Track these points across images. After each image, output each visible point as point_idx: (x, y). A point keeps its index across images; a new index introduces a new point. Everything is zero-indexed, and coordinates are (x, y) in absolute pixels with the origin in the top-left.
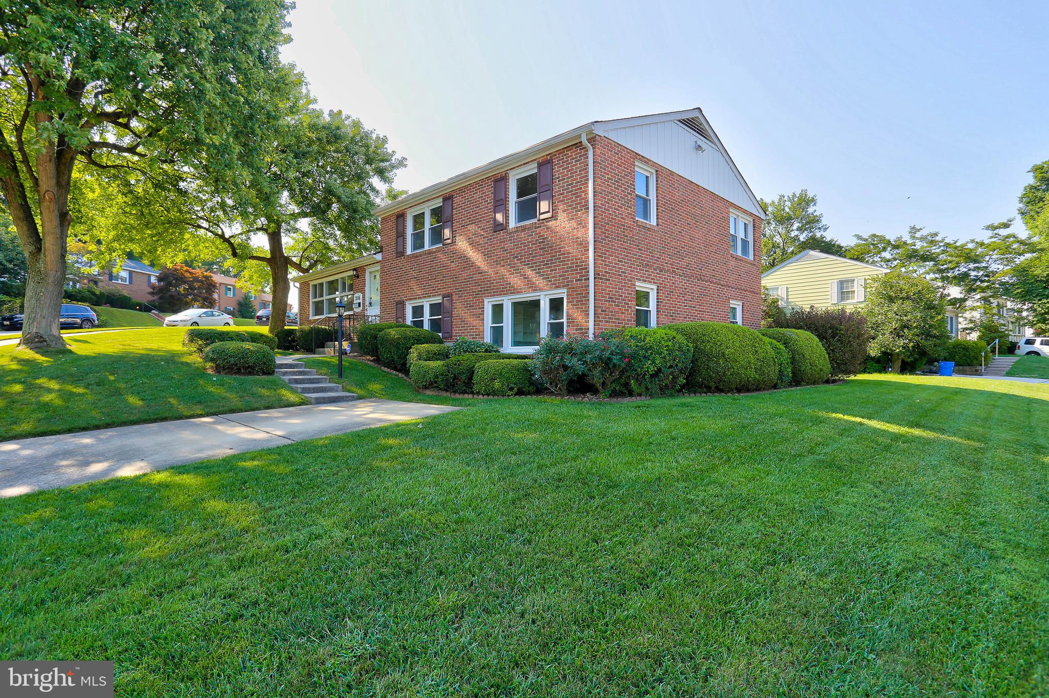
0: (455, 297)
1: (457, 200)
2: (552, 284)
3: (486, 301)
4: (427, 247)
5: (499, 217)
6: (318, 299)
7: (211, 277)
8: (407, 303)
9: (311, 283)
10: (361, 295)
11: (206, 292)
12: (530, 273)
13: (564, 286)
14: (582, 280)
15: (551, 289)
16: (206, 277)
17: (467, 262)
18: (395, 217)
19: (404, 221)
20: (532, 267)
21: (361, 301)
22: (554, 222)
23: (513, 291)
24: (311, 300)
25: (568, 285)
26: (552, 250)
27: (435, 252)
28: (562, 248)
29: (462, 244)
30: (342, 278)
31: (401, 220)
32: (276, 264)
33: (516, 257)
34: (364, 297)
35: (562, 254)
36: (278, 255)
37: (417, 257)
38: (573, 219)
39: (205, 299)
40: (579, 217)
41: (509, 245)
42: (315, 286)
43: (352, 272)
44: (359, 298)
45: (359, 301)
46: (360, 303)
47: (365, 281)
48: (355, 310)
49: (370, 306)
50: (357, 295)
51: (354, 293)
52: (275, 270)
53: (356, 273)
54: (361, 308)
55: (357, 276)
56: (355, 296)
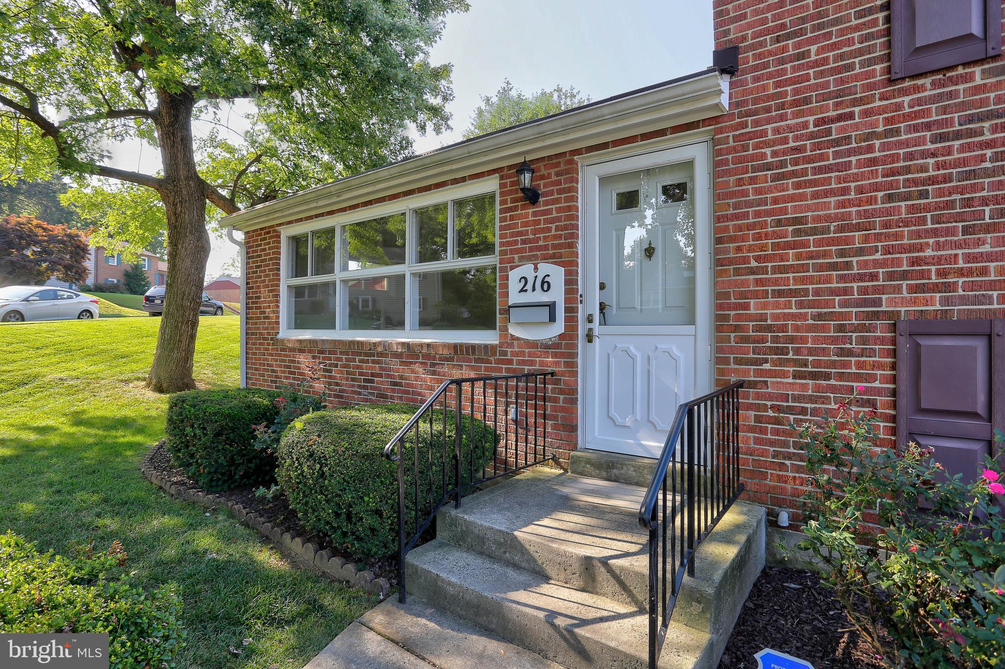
6: (310, 279)
7: (77, 236)
9: (286, 233)
10: (557, 274)
11: (71, 257)
16: (70, 236)
21: (557, 294)
24: (286, 281)
30: (420, 213)
32: (178, 193)
34: (571, 282)
36: (183, 173)
39: (68, 268)
42: (298, 242)
43: (490, 185)
44: (546, 285)
45: (545, 298)
46: (552, 306)
47: (571, 215)
48: (513, 331)
49: (604, 322)
50: (527, 270)
51: (509, 264)
52: (175, 205)
53: (526, 179)
54: (559, 328)
55: (532, 196)
56: (514, 276)
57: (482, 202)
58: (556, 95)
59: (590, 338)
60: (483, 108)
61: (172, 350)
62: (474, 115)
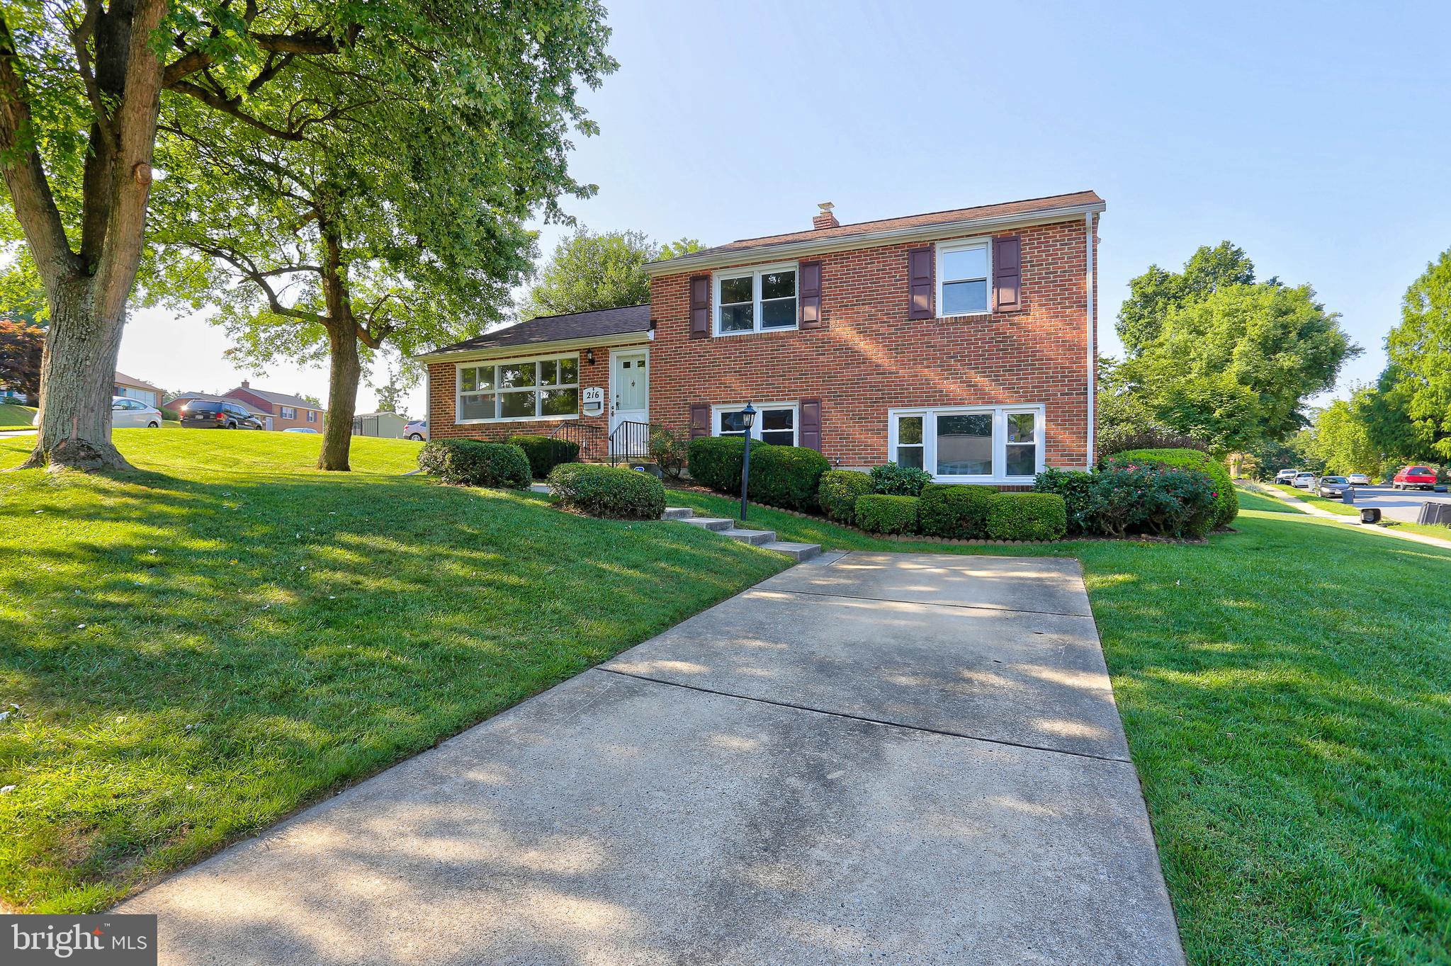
0: (825, 403)
1: (831, 269)
2: (1021, 397)
3: (891, 412)
4: (758, 327)
5: (921, 300)
6: (478, 393)
8: (713, 408)
9: (459, 367)
10: (601, 391)
12: (979, 379)
13: (1039, 400)
14: (1072, 394)
15: (1018, 402)
17: (853, 357)
18: (685, 281)
19: (709, 287)
20: (985, 372)
21: (601, 399)
22: (1024, 317)
23: (946, 400)
24: (461, 394)
25: (1049, 399)
26: (1020, 353)
27: (782, 338)
28: (1038, 351)
29: (842, 330)
31: (701, 285)
32: (341, 329)
33: (952, 357)
34: (606, 394)
35: (1037, 360)
36: (344, 314)
37: (741, 341)
38: (1057, 317)
40: (1067, 316)
41: (937, 340)
43: (576, 355)
44: (597, 396)
45: (597, 400)
46: (599, 403)
47: (606, 369)
48: (585, 413)
49: (618, 409)
50: (590, 390)
51: (583, 387)
52: (339, 337)
53: (590, 356)
54: (602, 411)
55: (592, 362)
56: (585, 392)
57: (574, 361)
58: (626, 239)
59: (613, 414)
60: (562, 245)
61: (338, 443)
62: (553, 253)
